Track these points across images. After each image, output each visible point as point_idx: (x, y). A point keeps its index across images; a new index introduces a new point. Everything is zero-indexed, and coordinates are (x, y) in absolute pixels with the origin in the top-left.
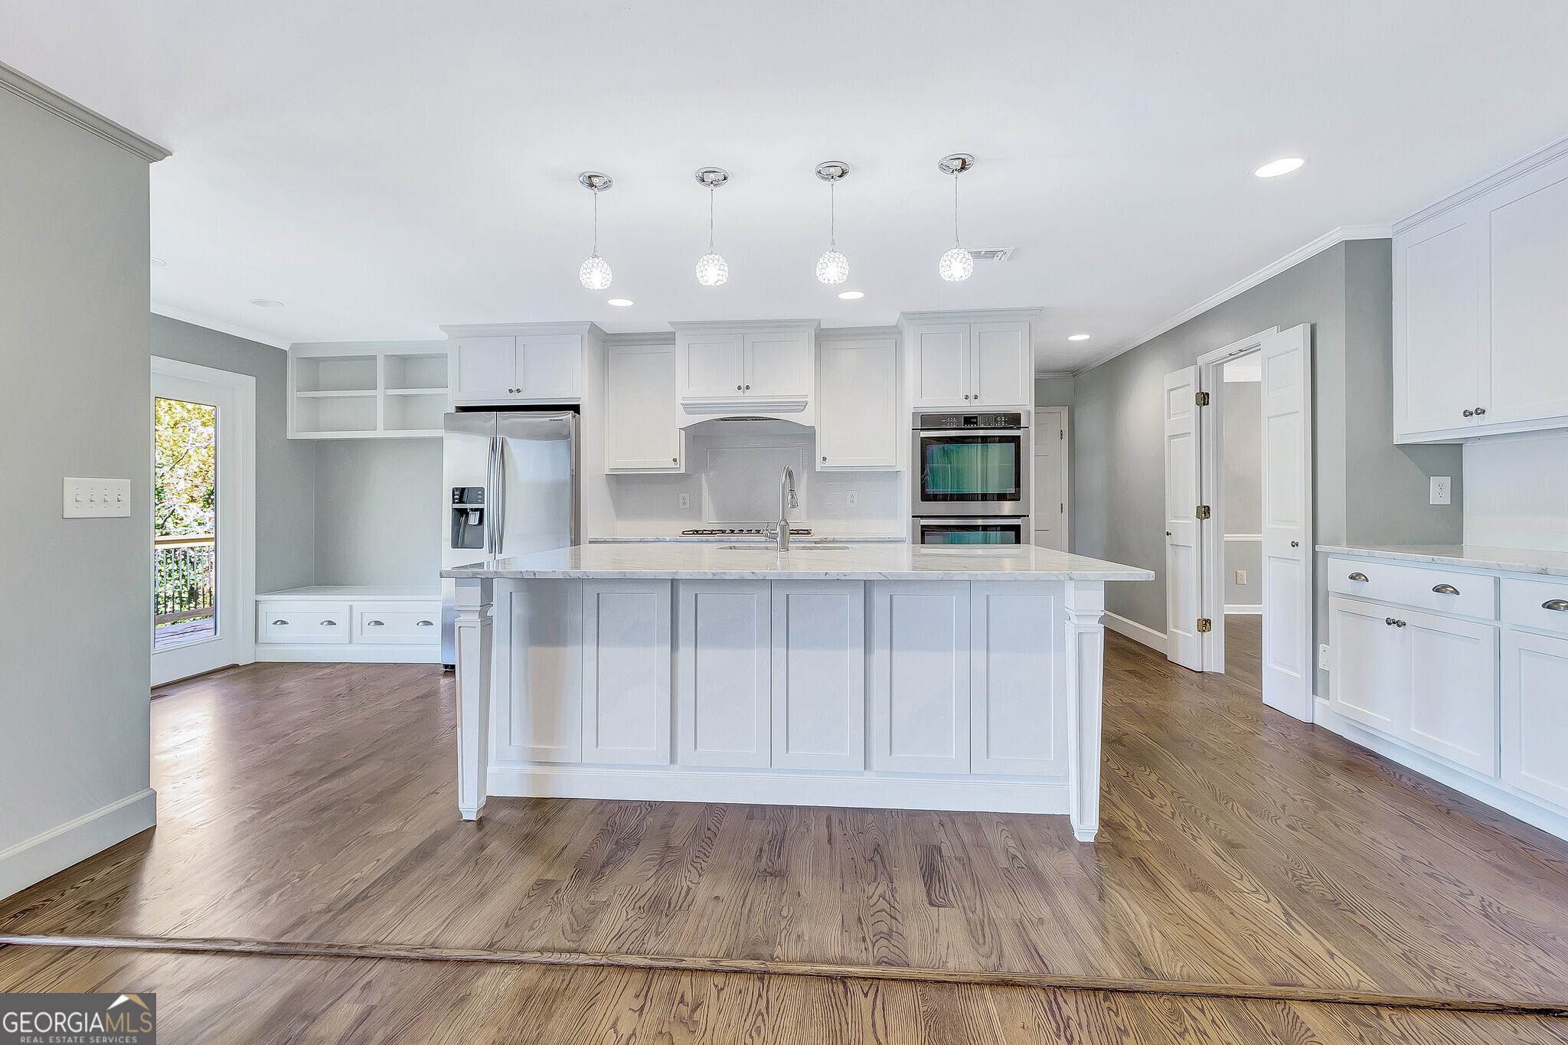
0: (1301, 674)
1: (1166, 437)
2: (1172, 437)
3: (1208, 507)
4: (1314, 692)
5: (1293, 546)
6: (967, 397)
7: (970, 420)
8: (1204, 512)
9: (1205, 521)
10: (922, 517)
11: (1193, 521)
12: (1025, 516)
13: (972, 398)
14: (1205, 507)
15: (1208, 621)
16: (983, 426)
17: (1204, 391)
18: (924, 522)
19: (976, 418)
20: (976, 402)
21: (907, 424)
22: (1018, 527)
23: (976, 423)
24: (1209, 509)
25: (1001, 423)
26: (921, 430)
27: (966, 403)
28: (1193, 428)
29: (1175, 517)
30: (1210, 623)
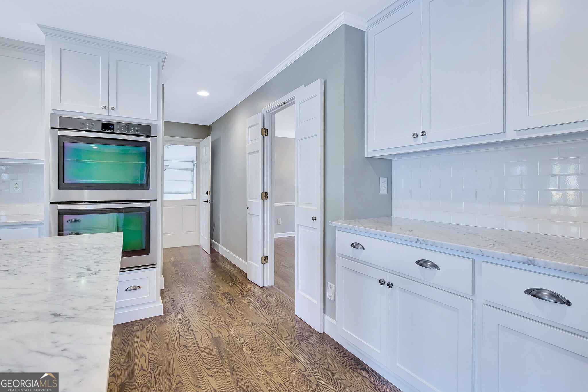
0: (317, 301)
1: (247, 154)
2: (250, 153)
3: (267, 193)
4: (325, 312)
5: (313, 220)
6: (104, 108)
7: (107, 126)
8: (265, 196)
9: (265, 201)
10: (59, 203)
11: (259, 201)
12: (153, 200)
13: (110, 109)
14: (265, 193)
15: (266, 258)
16: (119, 132)
17: (266, 128)
18: (61, 207)
19: (113, 125)
20: (113, 113)
21: (46, 124)
22: (148, 208)
23: (113, 129)
24: (267, 194)
25: (135, 132)
26: (59, 129)
27: (105, 112)
28: (259, 148)
29: (252, 199)
30: (268, 258)
